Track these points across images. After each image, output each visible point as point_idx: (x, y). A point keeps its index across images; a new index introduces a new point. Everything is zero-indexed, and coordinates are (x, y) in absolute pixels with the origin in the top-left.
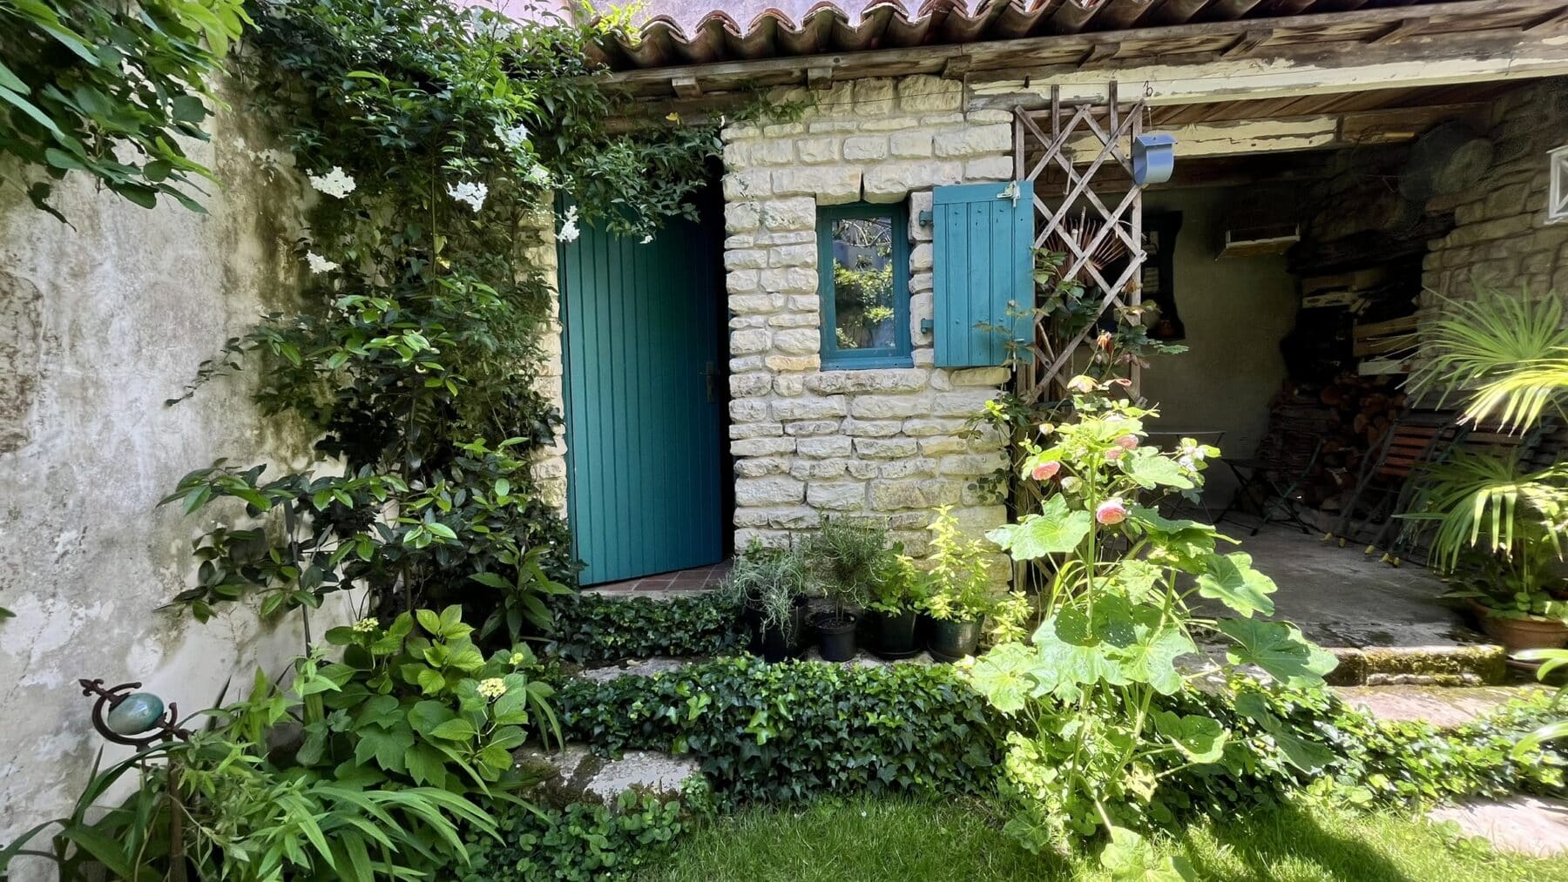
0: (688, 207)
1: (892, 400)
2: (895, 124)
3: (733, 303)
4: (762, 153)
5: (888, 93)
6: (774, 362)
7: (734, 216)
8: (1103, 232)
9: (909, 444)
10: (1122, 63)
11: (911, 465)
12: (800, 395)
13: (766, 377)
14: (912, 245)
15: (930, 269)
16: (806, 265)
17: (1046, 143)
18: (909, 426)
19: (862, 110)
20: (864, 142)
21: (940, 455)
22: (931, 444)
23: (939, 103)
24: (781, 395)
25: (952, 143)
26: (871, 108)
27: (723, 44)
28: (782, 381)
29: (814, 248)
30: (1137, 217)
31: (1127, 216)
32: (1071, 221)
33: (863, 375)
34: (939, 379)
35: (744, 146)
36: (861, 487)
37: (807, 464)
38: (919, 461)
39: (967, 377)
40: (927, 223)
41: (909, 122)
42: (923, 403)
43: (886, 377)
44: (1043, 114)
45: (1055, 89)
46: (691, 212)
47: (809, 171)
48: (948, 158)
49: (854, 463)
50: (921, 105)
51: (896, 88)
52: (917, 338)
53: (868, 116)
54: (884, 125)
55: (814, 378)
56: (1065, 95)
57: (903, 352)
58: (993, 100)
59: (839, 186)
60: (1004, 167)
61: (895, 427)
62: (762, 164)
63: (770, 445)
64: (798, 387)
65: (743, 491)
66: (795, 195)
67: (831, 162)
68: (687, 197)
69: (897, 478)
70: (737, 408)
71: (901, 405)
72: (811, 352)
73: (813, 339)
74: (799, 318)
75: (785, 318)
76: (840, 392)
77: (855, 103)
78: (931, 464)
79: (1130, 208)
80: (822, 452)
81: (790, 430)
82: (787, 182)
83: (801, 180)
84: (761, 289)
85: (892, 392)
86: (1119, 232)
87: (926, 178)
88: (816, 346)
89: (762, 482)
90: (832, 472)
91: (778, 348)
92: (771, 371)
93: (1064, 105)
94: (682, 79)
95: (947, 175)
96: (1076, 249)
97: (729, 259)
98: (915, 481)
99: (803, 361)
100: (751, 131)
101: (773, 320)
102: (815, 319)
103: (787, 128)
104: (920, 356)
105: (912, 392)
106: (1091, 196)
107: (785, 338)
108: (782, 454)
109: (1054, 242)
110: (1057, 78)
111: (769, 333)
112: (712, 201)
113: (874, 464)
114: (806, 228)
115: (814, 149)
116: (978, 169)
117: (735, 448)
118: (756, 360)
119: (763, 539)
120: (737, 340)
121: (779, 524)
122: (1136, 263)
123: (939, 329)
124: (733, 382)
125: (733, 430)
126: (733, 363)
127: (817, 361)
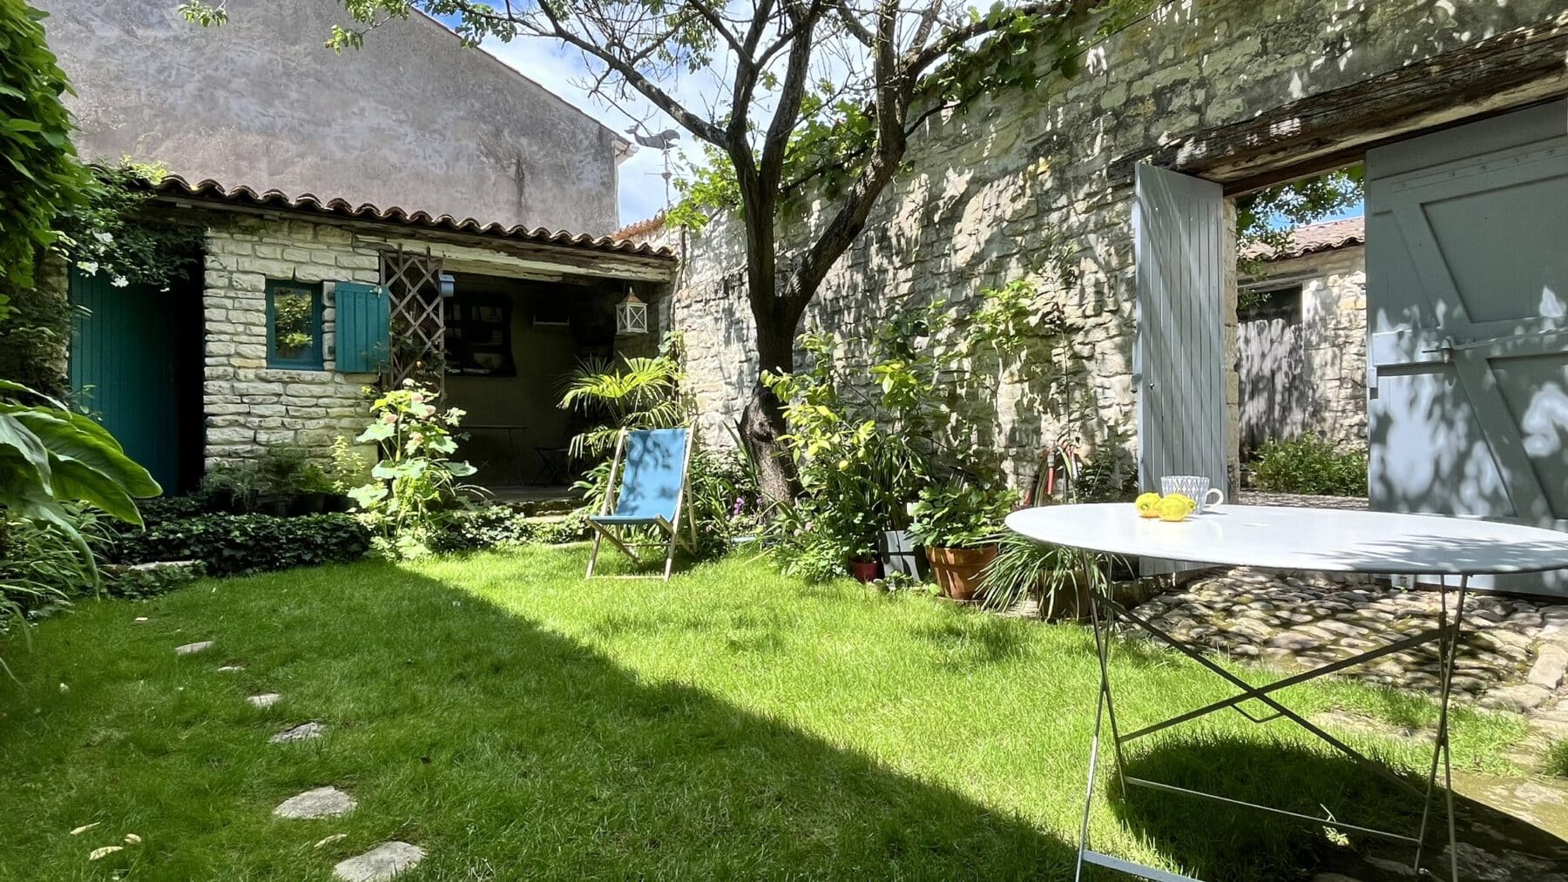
0: (182, 271)
1: (311, 387)
2: (314, 246)
3: (208, 326)
4: (232, 247)
5: (311, 232)
6: (236, 361)
7: (210, 278)
8: (425, 315)
9: (322, 411)
10: (433, 240)
11: (322, 422)
12: (252, 381)
13: (230, 370)
14: (324, 308)
15: (334, 321)
16: (259, 311)
17: (396, 269)
18: (321, 401)
19: (295, 236)
20: (296, 252)
21: (340, 417)
22: (334, 411)
23: (339, 241)
24: (239, 380)
25: (345, 260)
26: (301, 237)
27: (210, 190)
28: (241, 373)
29: (264, 302)
30: (441, 310)
31: (436, 309)
32: (408, 308)
33: (294, 372)
34: (338, 378)
35: (220, 242)
36: (292, 433)
37: (257, 420)
38: (327, 420)
39: (355, 378)
40: (332, 297)
41: (321, 246)
42: (330, 389)
43: (307, 375)
44: (394, 255)
45: (400, 245)
46: (185, 275)
47: (262, 262)
48: (344, 268)
49: (287, 420)
50: (330, 240)
51: (315, 229)
52: (326, 356)
53: (299, 240)
54: (306, 245)
55: (262, 373)
56: (405, 249)
57: (318, 364)
58: (369, 245)
59: (280, 271)
60: (375, 277)
61: (314, 401)
62: (232, 253)
63: (232, 408)
64: (252, 376)
65: (212, 434)
66: (252, 272)
67: (276, 259)
68: (182, 266)
69: (313, 429)
70: (210, 386)
71: (317, 390)
72: (260, 358)
73: (262, 351)
74: (254, 339)
75: (244, 338)
76: (280, 381)
77: (290, 232)
78: (334, 422)
79: (438, 306)
80: (267, 413)
81: (245, 400)
82: (247, 264)
83: (257, 265)
84: (228, 321)
85: (311, 383)
86: (432, 315)
87: (332, 274)
88: (264, 355)
89: (226, 430)
90: (273, 424)
91: (239, 355)
92: (233, 366)
93: (405, 253)
94: (183, 204)
95: (344, 276)
96: (412, 321)
97: (207, 301)
98: (325, 431)
99: (256, 363)
100: (225, 235)
101: (235, 338)
102: (263, 340)
103: (248, 237)
104: (327, 365)
105: (323, 383)
106: (418, 297)
107: (243, 349)
108: (239, 414)
109: (400, 318)
110: (402, 241)
111: (233, 345)
112: (199, 271)
113: (300, 421)
114: (260, 291)
115: (264, 250)
116: (360, 275)
117: (207, 409)
118: (224, 360)
119: (226, 463)
120: (211, 347)
121: (237, 454)
122: (441, 331)
123: (339, 350)
124: (207, 371)
125: (206, 398)
126: (207, 360)
127: (264, 363)
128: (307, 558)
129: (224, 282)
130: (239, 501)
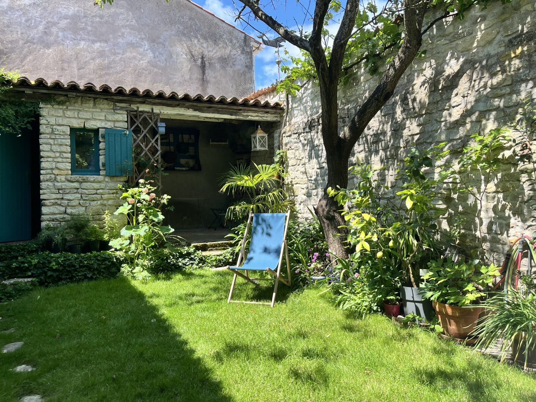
0: (28, 125)
1: (94, 184)
2: (94, 110)
3: (42, 154)
4: (53, 112)
5: (92, 102)
6: (56, 172)
7: (42, 129)
8: (151, 144)
9: (99, 196)
10: (154, 104)
11: (99, 202)
12: (64, 182)
13: (53, 176)
14: (100, 142)
15: (104, 149)
16: (66, 145)
17: (136, 120)
18: (98, 191)
19: (84, 105)
20: (85, 114)
21: (108, 199)
22: (105, 196)
23: (107, 107)
24: (58, 182)
25: (110, 117)
26: (87, 105)
27: (41, 83)
28: (58, 178)
29: (69, 141)
30: (159, 141)
31: (157, 140)
32: (143, 141)
33: (85, 177)
34: (107, 179)
35: (47, 110)
36: (84, 209)
37: (66, 202)
38: (101, 201)
39: (115, 179)
40: (103, 137)
41: (98, 110)
42: (103, 185)
43: (92, 178)
44: (135, 113)
45: (138, 108)
46: (29, 127)
47: (68, 119)
48: (109, 121)
49: (81, 202)
50: (101, 106)
51: (94, 100)
52: (101, 168)
53: (86, 107)
54: (91, 110)
55: (69, 177)
56: (140, 109)
57: (97, 172)
58: (122, 108)
59: (77, 124)
60: (125, 125)
61: (94, 191)
62: (53, 115)
63: (54, 196)
64: (63, 179)
65: (44, 210)
66: (63, 125)
67: (74, 118)
68: (28, 122)
69: (95, 205)
70: (43, 185)
71: (96, 185)
72: (68, 170)
73: (69, 166)
74: (64, 160)
75: (60, 160)
76: (77, 181)
77: (82, 103)
78: (105, 202)
80: (71, 198)
81: (61, 192)
82: (60, 121)
83: (65, 121)
84: (52, 150)
85: (94, 182)
86: (155, 144)
87: (103, 125)
88: (70, 168)
89: (51, 207)
90: (74, 204)
91: (57, 168)
92: (54, 174)
93: (141, 112)
94: (28, 91)
95: (109, 125)
96: (144, 148)
97: (41, 141)
98: (100, 207)
99: (66, 172)
100: (49, 106)
101: (55, 160)
102: (69, 160)
103: (61, 107)
104: (102, 172)
105: (100, 182)
106: (147, 135)
107: (60, 165)
108: (58, 199)
109: (138, 146)
110: (138, 105)
111: (54, 163)
112: (36, 124)
113: (88, 202)
114: (67, 135)
115: (69, 113)
116: (117, 124)
117: (42, 197)
118: (50, 171)
119: (51, 224)
120: (43, 165)
121: (57, 220)
122: (159, 152)
123: (107, 166)
124: (42, 177)
125: (41, 192)
126: (42, 172)
127: (70, 172)
128: (89, 276)
129: (49, 130)
130: (56, 245)
